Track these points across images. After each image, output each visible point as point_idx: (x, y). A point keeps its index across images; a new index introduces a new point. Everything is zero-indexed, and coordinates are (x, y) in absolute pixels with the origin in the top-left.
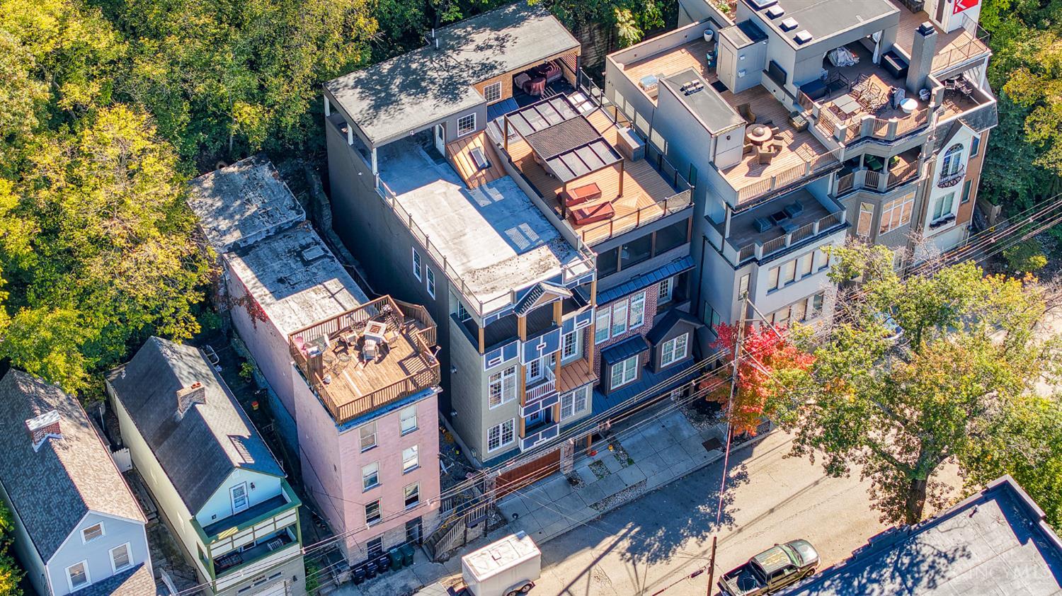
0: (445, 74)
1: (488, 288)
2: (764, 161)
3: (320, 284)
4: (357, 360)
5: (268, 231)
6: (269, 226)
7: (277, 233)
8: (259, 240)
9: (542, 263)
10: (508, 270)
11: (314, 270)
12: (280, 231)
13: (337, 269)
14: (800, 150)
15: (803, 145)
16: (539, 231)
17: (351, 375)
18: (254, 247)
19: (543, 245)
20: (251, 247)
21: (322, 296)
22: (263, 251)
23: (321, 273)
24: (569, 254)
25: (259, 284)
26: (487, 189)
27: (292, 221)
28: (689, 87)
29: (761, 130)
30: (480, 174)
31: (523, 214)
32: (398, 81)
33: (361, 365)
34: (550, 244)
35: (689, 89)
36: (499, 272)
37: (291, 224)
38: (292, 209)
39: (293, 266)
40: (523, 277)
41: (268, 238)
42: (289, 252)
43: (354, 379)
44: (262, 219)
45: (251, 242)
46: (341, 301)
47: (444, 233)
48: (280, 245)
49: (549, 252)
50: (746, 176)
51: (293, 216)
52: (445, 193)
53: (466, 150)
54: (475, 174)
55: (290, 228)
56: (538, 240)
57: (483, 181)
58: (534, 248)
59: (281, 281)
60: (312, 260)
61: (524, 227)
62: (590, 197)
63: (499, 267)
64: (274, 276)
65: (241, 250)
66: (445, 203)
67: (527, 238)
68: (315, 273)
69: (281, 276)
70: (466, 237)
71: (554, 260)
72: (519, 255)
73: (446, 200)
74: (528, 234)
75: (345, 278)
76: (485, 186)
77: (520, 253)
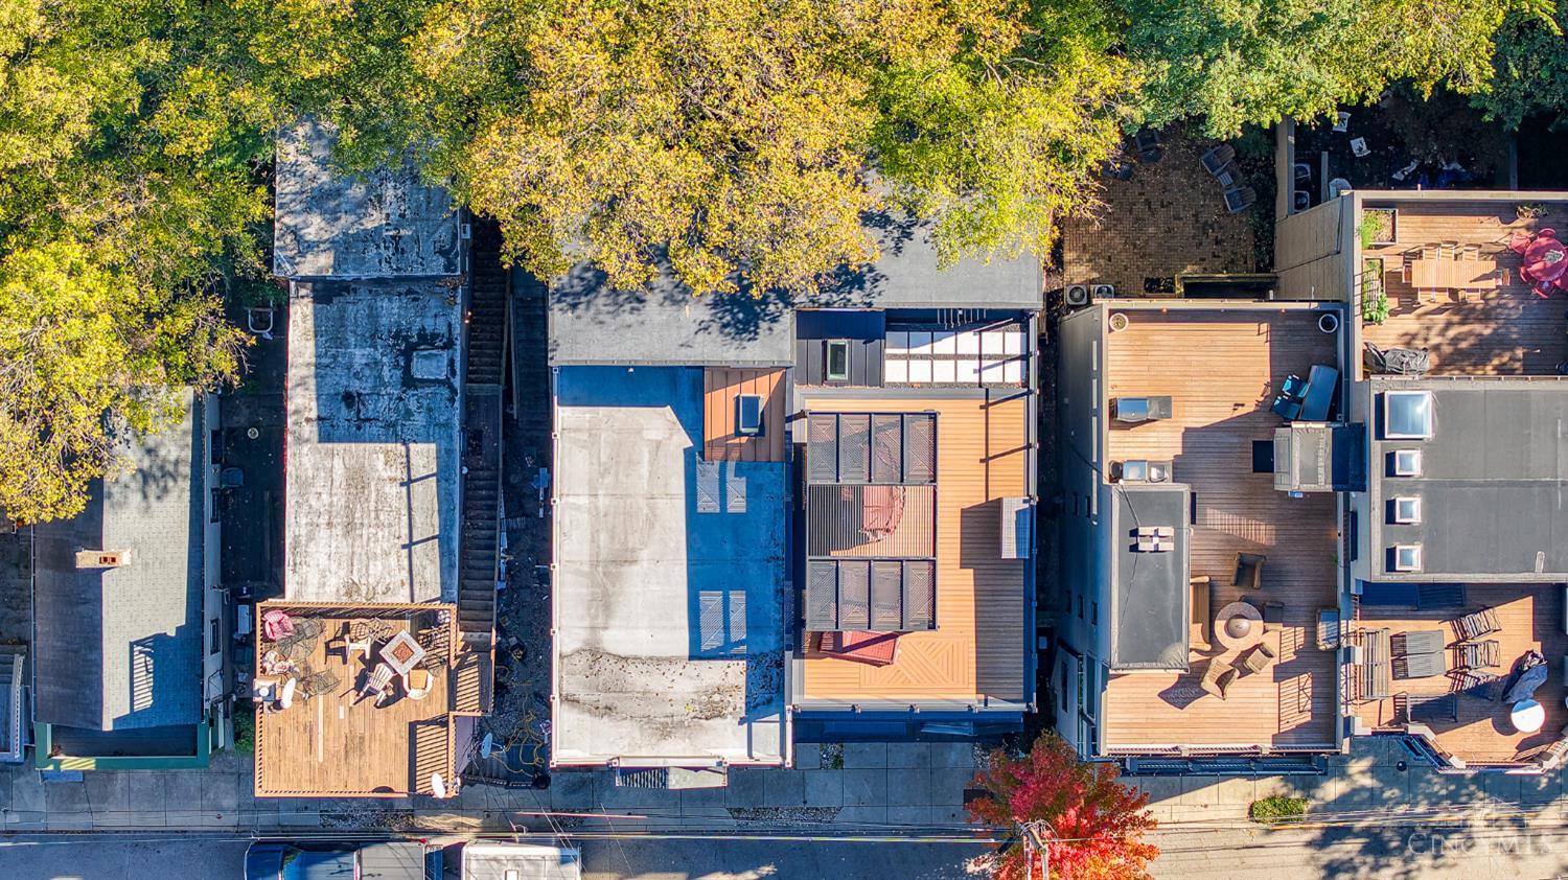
1: (602, 704)
3: (404, 443)
6: (387, 272)
7: (399, 279)
8: (364, 279)
9: (716, 698)
10: (655, 682)
11: (413, 405)
13: (447, 425)
14: (1290, 685)
15: (1302, 678)
16: (754, 625)
18: (349, 289)
19: (742, 658)
20: (344, 288)
21: (393, 475)
22: (356, 309)
23: (419, 419)
24: (770, 701)
25: (312, 383)
26: (730, 476)
27: (430, 278)
30: (737, 441)
31: (753, 570)
33: (352, 697)
34: (754, 662)
36: (638, 678)
38: (443, 253)
39: (386, 372)
40: (669, 710)
41: (380, 281)
42: (396, 336)
43: (327, 717)
44: (382, 250)
45: (347, 277)
46: (415, 505)
47: (603, 538)
48: (391, 310)
49: (742, 680)
50: (1162, 695)
51: (437, 266)
52: (658, 444)
53: (733, 391)
54: (727, 438)
55: (427, 278)
56: (741, 643)
57: (735, 455)
58: (722, 658)
59: (349, 399)
60: (422, 381)
61: (738, 599)
63: (644, 668)
64: (345, 382)
65: (326, 291)
66: (645, 470)
67: (727, 628)
68: (408, 413)
69: (356, 386)
70: (635, 568)
71: (739, 701)
72: (691, 658)
73: (651, 464)
74: (733, 617)
75: (449, 452)
76: (731, 465)
77: (696, 654)
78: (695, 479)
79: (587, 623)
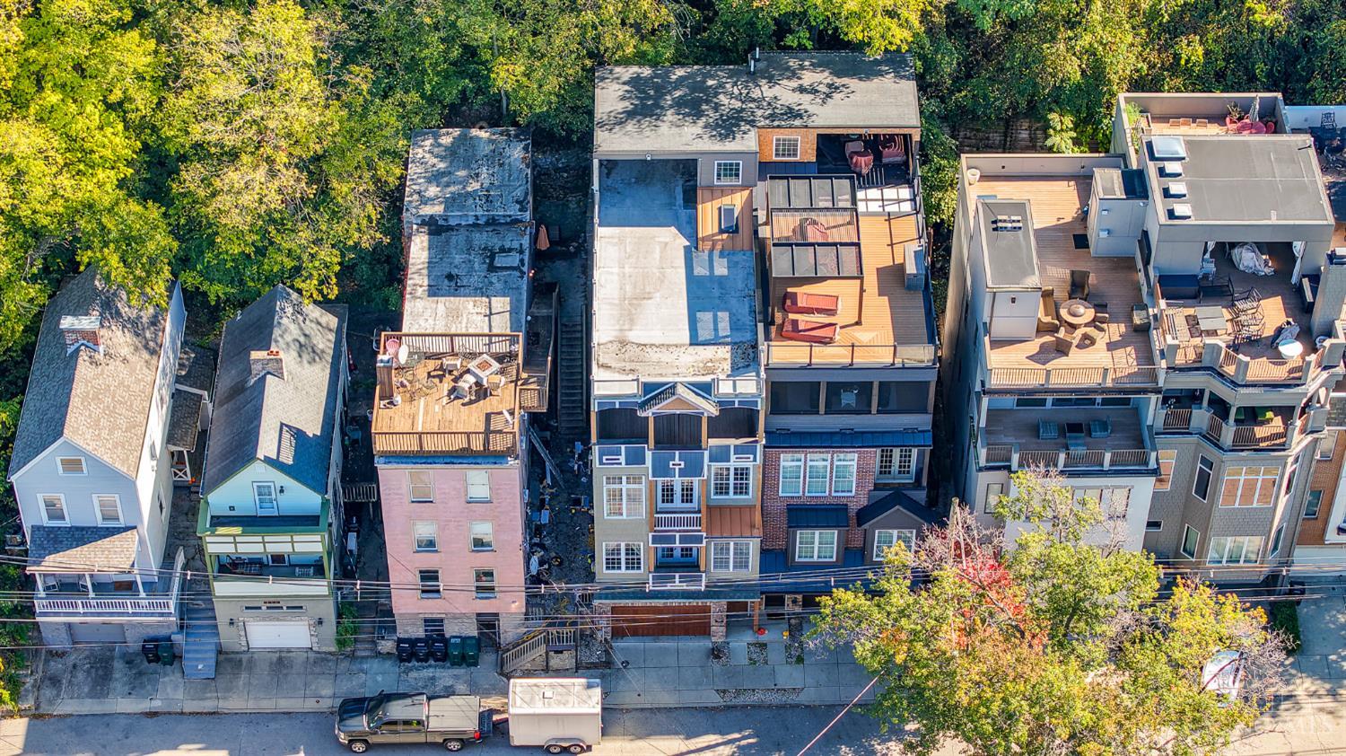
0: (738, 105)
1: (628, 368)
2: (1062, 349)
3: (488, 297)
4: (446, 393)
5: (477, 217)
6: (480, 212)
7: (487, 224)
8: (463, 223)
9: (710, 364)
10: (666, 357)
11: (494, 280)
12: (492, 222)
13: (518, 289)
15: (1129, 349)
16: (735, 326)
17: (426, 405)
18: (452, 230)
19: (727, 344)
20: (450, 228)
21: (479, 311)
22: (458, 239)
23: (498, 286)
24: (748, 366)
25: (425, 272)
26: (716, 258)
27: (510, 216)
28: (1005, 221)
29: (1081, 310)
30: (720, 237)
31: (734, 301)
32: (677, 94)
33: (445, 400)
34: (735, 345)
35: (1000, 225)
36: (654, 355)
37: (509, 220)
38: (518, 202)
39: (476, 265)
40: (676, 371)
41: (475, 225)
42: (485, 249)
43: (426, 413)
44: (477, 201)
45: (452, 222)
46: (493, 324)
47: (628, 288)
48: (480, 239)
49: (728, 356)
50: (1030, 358)
51: (514, 211)
52: (666, 244)
53: (717, 203)
54: (713, 235)
55: (506, 224)
56: (727, 337)
57: (719, 247)
58: (714, 344)
59: (450, 277)
60: (499, 268)
61: (724, 317)
62: (820, 311)
63: (658, 350)
64: (448, 270)
65: (435, 228)
66: (657, 255)
67: (716, 329)
68: (491, 283)
69: (455, 271)
70: (650, 301)
71: (727, 366)
72: (691, 344)
73: (661, 252)
74: (720, 326)
75: (519, 301)
76: (716, 253)
77: (695, 341)
78: (692, 260)
79: (617, 327)
